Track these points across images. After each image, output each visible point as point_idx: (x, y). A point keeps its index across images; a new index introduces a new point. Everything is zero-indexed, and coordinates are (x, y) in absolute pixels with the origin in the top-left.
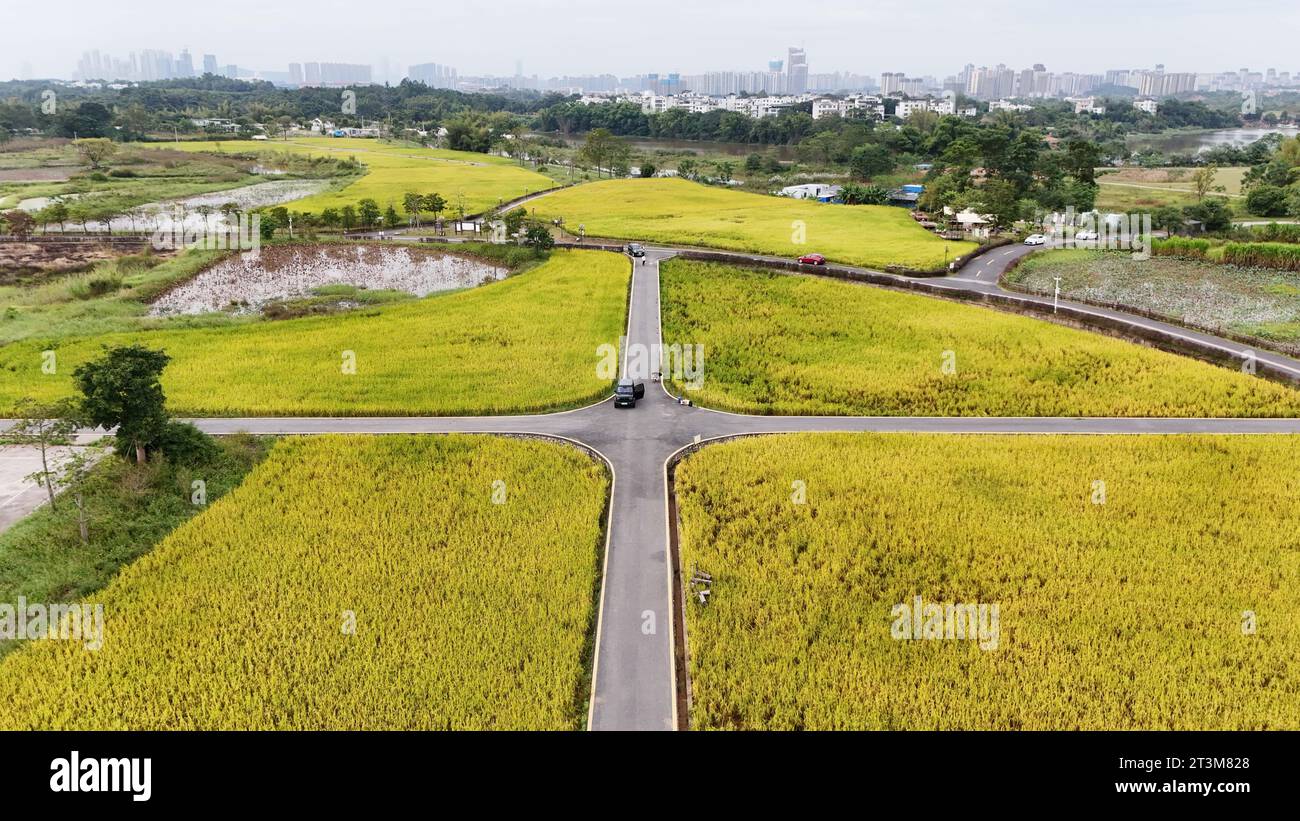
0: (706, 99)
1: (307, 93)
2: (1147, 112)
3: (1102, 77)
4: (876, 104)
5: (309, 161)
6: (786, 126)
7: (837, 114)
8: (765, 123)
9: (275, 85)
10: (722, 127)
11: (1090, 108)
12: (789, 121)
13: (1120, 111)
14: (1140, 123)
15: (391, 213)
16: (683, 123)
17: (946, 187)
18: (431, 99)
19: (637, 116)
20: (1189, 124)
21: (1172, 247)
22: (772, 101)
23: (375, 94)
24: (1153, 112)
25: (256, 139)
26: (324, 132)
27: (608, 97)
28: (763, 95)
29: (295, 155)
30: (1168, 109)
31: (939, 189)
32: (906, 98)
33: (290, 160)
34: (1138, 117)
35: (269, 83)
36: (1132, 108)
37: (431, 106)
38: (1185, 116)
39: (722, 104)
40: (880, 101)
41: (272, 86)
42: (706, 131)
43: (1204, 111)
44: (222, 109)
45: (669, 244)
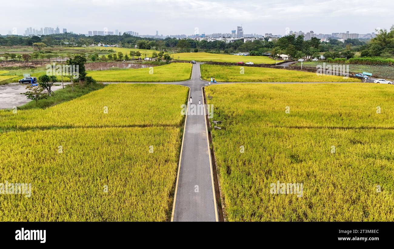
0: (213, 38)
1: (96, 37)
2: (342, 42)
3: (330, 35)
4: (263, 39)
5: (99, 50)
6: (236, 44)
7: (251, 41)
8: (230, 44)
9: (86, 36)
10: (217, 45)
11: (325, 41)
12: (237, 43)
13: (334, 41)
14: (339, 45)
15: (126, 56)
16: (206, 44)
17: (278, 49)
18: (132, 39)
19: (193, 42)
20: (354, 45)
21: (336, 60)
22: (232, 39)
23: (115, 37)
24: (343, 42)
25: (83, 47)
26: (102, 46)
27: (184, 38)
28: (230, 37)
29: (95, 49)
30: (347, 41)
31: (276, 50)
32: (271, 38)
33: (94, 50)
34: (339, 43)
35: (84, 35)
36: (337, 41)
37: (133, 40)
38: (353, 43)
39: (218, 39)
40: (263, 38)
41: (85, 36)
42: (212, 46)
43: (358, 42)
44: (72, 40)
45: (202, 62)
